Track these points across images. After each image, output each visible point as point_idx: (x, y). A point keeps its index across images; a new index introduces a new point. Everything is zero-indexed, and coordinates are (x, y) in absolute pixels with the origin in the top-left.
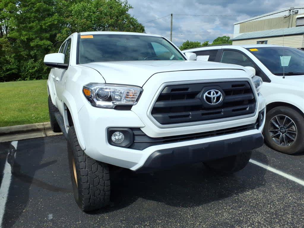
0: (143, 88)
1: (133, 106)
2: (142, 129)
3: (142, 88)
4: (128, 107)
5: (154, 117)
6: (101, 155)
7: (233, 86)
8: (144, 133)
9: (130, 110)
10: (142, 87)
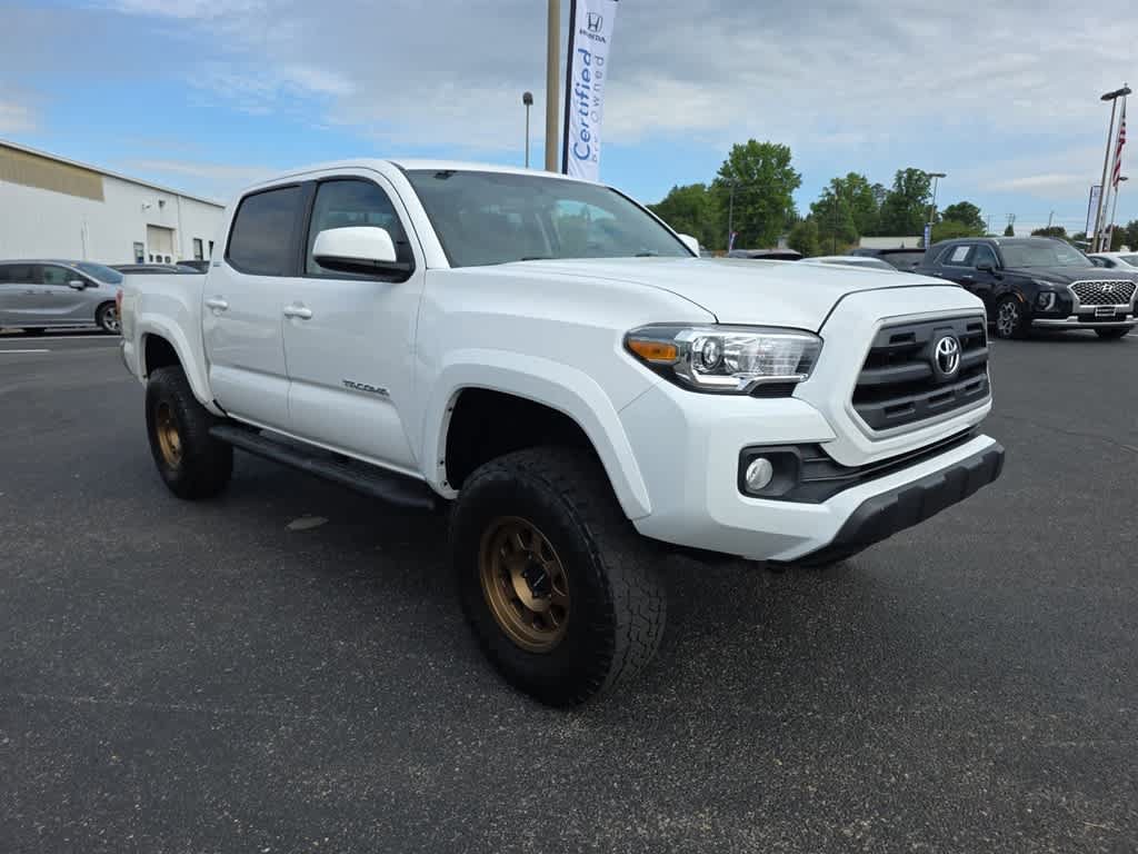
0: (820, 334)
1: (799, 385)
2: (824, 446)
3: (817, 334)
4: (784, 389)
5: (859, 412)
6: (715, 522)
7: (970, 327)
8: (829, 456)
9: (790, 396)
10: (816, 331)
